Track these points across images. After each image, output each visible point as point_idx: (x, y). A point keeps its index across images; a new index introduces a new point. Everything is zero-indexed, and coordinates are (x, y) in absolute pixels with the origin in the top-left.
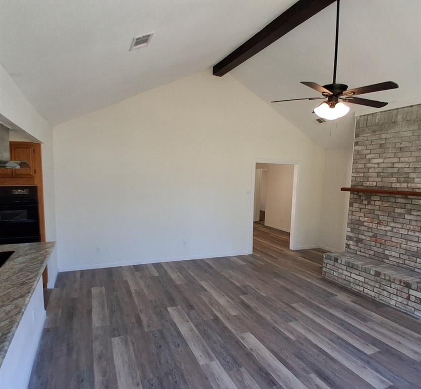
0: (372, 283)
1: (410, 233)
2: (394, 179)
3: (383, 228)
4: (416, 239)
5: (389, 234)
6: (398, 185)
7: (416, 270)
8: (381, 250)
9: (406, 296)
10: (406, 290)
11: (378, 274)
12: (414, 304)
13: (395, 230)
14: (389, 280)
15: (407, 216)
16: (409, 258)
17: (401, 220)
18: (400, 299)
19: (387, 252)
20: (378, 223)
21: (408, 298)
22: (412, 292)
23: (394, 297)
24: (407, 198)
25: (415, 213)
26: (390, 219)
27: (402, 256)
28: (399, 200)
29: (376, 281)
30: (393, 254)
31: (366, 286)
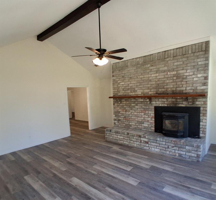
0: (126, 138)
1: (138, 114)
2: (129, 91)
3: (128, 113)
4: (140, 116)
5: (130, 115)
6: (131, 94)
7: (142, 129)
8: (128, 123)
9: (140, 141)
10: (139, 139)
11: (128, 134)
12: (143, 144)
13: (132, 113)
14: (133, 136)
15: (136, 107)
16: (139, 125)
17: (134, 109)
18: (138, 143)
19: (130, 124)
20: (126, 111)
21: (141, 142)
22: (142, 139)
23: (136, 143)
24: (135, 99)
25: (139, 105)
26: (130, 109)
27: (136, 124)
28: (132, 100)
29: (128, 137)
30: (133, 124)
31: (124, 140)
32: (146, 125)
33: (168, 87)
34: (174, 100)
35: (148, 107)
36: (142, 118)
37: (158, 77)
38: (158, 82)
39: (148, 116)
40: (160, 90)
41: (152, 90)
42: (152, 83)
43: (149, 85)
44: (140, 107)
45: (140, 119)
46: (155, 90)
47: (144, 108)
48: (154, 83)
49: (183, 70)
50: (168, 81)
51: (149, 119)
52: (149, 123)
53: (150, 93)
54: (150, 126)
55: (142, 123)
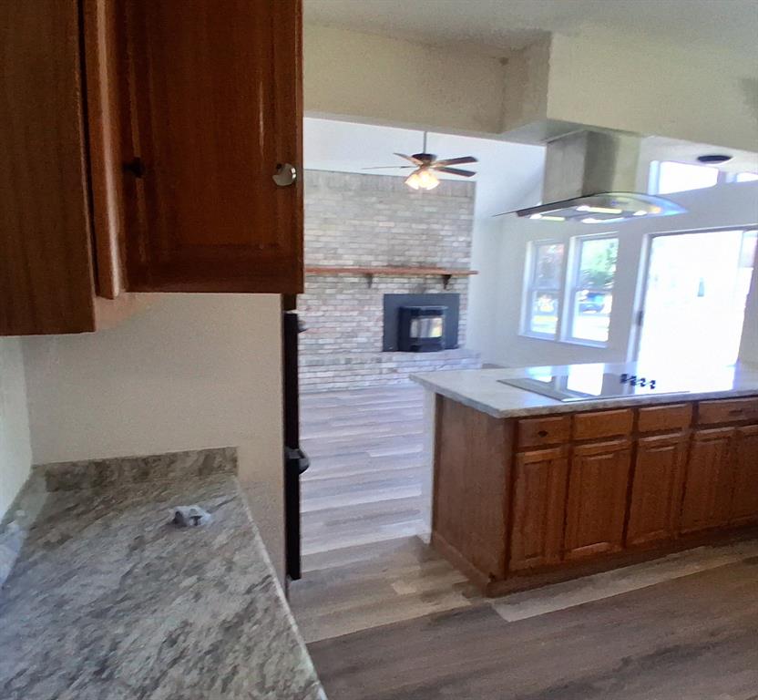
0: (343, 374)
1: (344, 314)
2: (320, 256)
3: (313, 314)
4: (349, 319)
5: (321, 319)
6: (326, 263)
7: (353, 350)
8: (313, 341)
9: (378, 372)
11: (348, 361)
12: (386, 376)
13: (327, 314)
14: (361, 363)
15: (339, 297)
16: (345, 341)
17: (333, 302)
18: (374, 377)
19: (321, 342)
20: (307, 310)
21: (381, 373)
23: (368, 378)
24: (336, 276)
25: (345, 292)
26: (321, 303)
27: (339, 341)
28: (329, 279)
29: (348, 370)
30: (328, 341)
32: (362, 339)
33: (411, 253)
34: (421, 281)
35: (368, 297)
36: (354, 324)
37: (394, 231)
38: (393, 242)
39: (369, 317)
40: (397, 259)
41: (381, 258)
42: (379, 241)
43: (373, 246)
44: (350, 297)
45: (348, 327)
46: (386, 258)
47: (360, 301)
48: (384, 241)
49: (438, 223)
50: (411, 242)
51: (371, 324)
52: (368, 334)
53: (375, 264)
54: (372, 340)
55: (353, 334)
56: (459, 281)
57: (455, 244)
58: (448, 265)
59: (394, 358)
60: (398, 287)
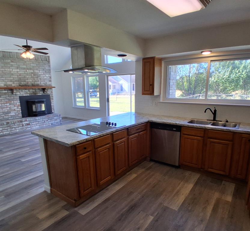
0: (6, 128)
1: (2, 105)
4: (6, 107)
7: (9, 119)
10: (21, 123)
11: (8, 123)
12: (25, 127)
14: (14, 123)
16: (5, 115)
18: (20, 128)
21: (23, 126)
32: (13, 114)
33: (28, 81)
34: (34, 91)
35: (12, 98)
36: (8, 109)
37: (20, 73)
38: (20, 76)
39: (14, 105)
40: (22, 83)
41: (15, 83)
42: (14, 76)
43: (12, 79)
44: (5, 98)
46: (18, 83)
47: (9, 99)
48: (16, 77)
49: (37, 70)
50: (28, 77)
51: (15, 108)
52: (15, 112)
53: (13, 85)
54: (17, 114)
55: (9, 112)
56: (49, 90)
57: (45, 77)
58: (44, 85)
59: (27, 120)
60: (24, 93)
